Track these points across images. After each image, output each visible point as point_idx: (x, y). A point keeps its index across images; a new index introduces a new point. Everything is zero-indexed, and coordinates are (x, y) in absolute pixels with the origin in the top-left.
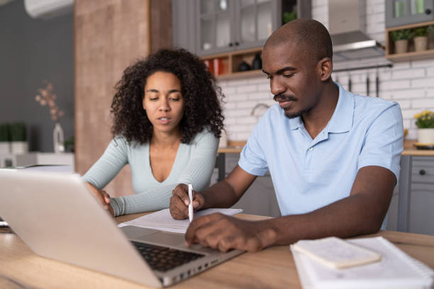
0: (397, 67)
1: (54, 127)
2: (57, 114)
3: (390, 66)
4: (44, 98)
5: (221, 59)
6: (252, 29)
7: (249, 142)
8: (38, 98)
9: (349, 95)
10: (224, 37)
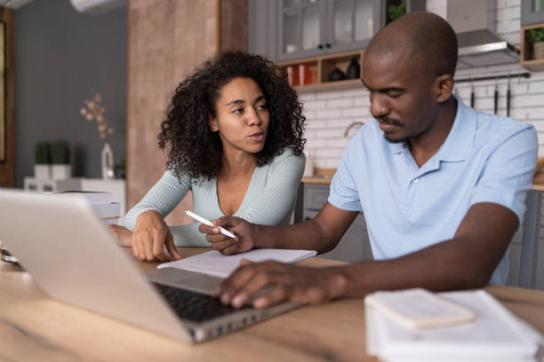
0: (535, 76)
1: (102, 148)
2: (106, 131)
3: (527, 76)
4: (91, 111)
5: (308, 65)
6: (348, 28)
7: (339, 170)
8: (83, 111)
9: (470, 112)
10: (312, 37)
